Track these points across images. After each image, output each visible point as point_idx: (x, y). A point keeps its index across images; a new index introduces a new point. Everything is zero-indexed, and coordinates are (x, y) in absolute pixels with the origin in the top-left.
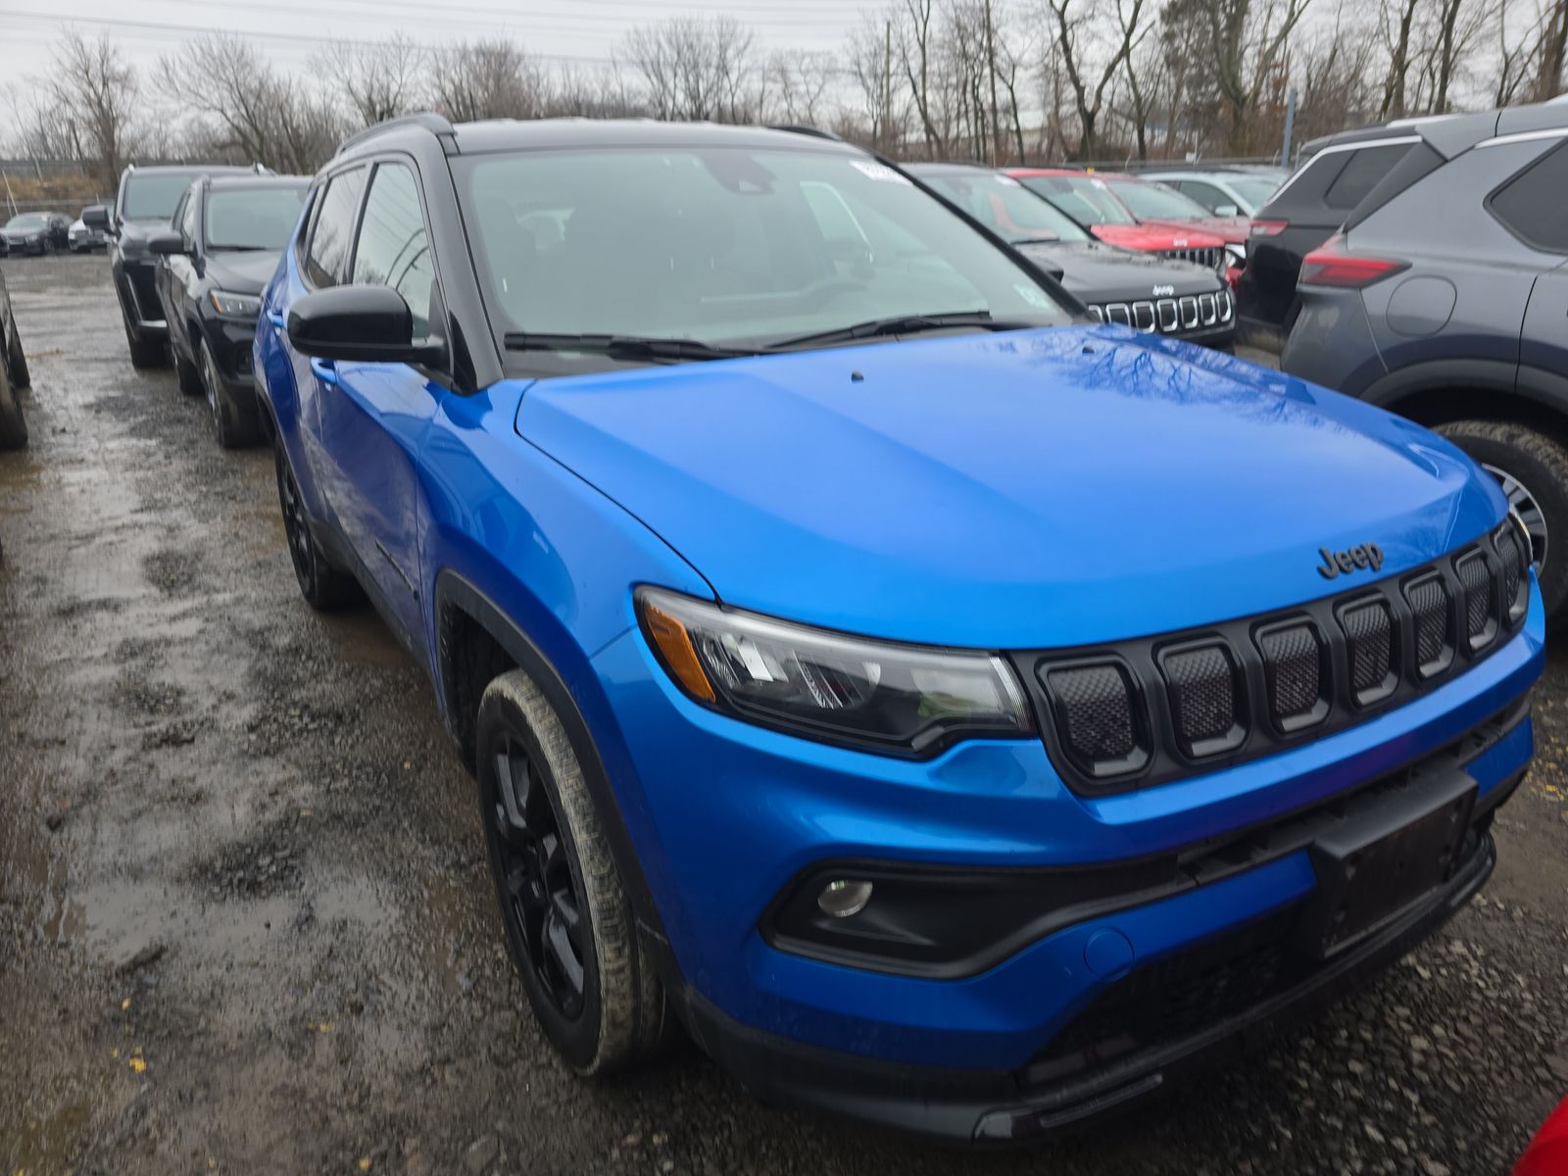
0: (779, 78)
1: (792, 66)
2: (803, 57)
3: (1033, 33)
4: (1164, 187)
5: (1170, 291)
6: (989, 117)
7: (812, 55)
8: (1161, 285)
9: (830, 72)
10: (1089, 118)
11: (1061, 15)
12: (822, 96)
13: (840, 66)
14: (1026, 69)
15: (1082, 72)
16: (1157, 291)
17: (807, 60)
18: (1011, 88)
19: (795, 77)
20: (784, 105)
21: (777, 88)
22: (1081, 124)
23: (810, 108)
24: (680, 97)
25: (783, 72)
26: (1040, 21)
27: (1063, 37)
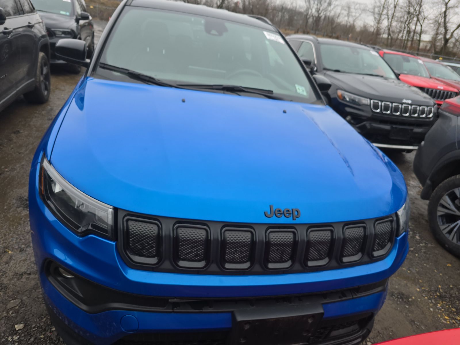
0: (347, 9)
1: (352, 7)
2: (357, 4)
3: (435, 8)
4: (449, 68)
5: (410, 102)
6: (412, 34)
7: (360, 4)
8: (407, 99)
9: (364, 10)
10: (446, 41)
11: (446, 4)
12: (359, 18)
13: (368, 9)
14: (428, 20)
15: (448, 25)
16: (404, 101)
17: (358, 5)
18: (421, 26)
19: (352, 10)
20: (346, 18)
21: (345, 13)
22: (443, 42)
23: (354, 21)
24: (314, 10)
25: (349, 8)
26: (438, 5)
27: (445, 12)
